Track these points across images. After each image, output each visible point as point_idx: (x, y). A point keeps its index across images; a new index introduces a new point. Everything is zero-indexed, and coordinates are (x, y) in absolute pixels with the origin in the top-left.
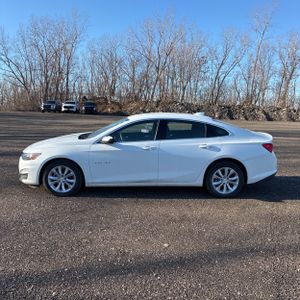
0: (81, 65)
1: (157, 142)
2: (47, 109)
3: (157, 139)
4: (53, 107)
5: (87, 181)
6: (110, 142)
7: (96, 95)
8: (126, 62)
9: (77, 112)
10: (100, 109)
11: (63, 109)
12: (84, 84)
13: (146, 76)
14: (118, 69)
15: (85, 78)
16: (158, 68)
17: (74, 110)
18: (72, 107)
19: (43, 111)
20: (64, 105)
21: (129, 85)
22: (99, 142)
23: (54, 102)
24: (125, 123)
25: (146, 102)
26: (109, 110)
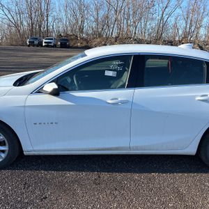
0: (58, 10)
1: (130, 91)
2: (32, 44)
3: (129, 87)
4: (36, 42)
5: (24, 148)
6: (55, 93)
7: (69, 33)
8: (92, 6)
9: (55, 46)
10: (72, 44)
11: (44, 44)
12: (60, 25)
13: (107, 17)
14: (86, 12)
15: (60, 20)
16: (116, 11)
17: (52, 44)
18: (51, 43)
19: (29, 46)
20: (44, 41)
21: (94, 25)
22: (39, 91)
23: (37, 39)
24: (80, 61)
25: (107, 38)
26: (79, 44)
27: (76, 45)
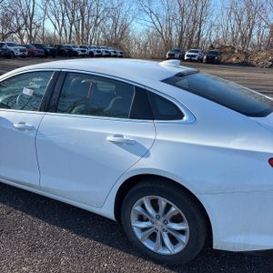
2: (171, 57)
4: (177, 55)
9: (200, 60)
10: (224, 58)
11: (186, 58)
17: (196, 59)
18: (194, 56)
20: (187, 53)
23: (179, 51)
26: (234, 59)
27: (229, 61)
